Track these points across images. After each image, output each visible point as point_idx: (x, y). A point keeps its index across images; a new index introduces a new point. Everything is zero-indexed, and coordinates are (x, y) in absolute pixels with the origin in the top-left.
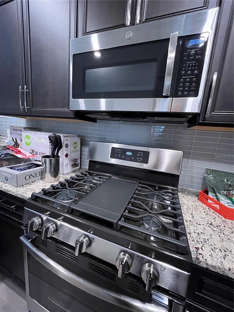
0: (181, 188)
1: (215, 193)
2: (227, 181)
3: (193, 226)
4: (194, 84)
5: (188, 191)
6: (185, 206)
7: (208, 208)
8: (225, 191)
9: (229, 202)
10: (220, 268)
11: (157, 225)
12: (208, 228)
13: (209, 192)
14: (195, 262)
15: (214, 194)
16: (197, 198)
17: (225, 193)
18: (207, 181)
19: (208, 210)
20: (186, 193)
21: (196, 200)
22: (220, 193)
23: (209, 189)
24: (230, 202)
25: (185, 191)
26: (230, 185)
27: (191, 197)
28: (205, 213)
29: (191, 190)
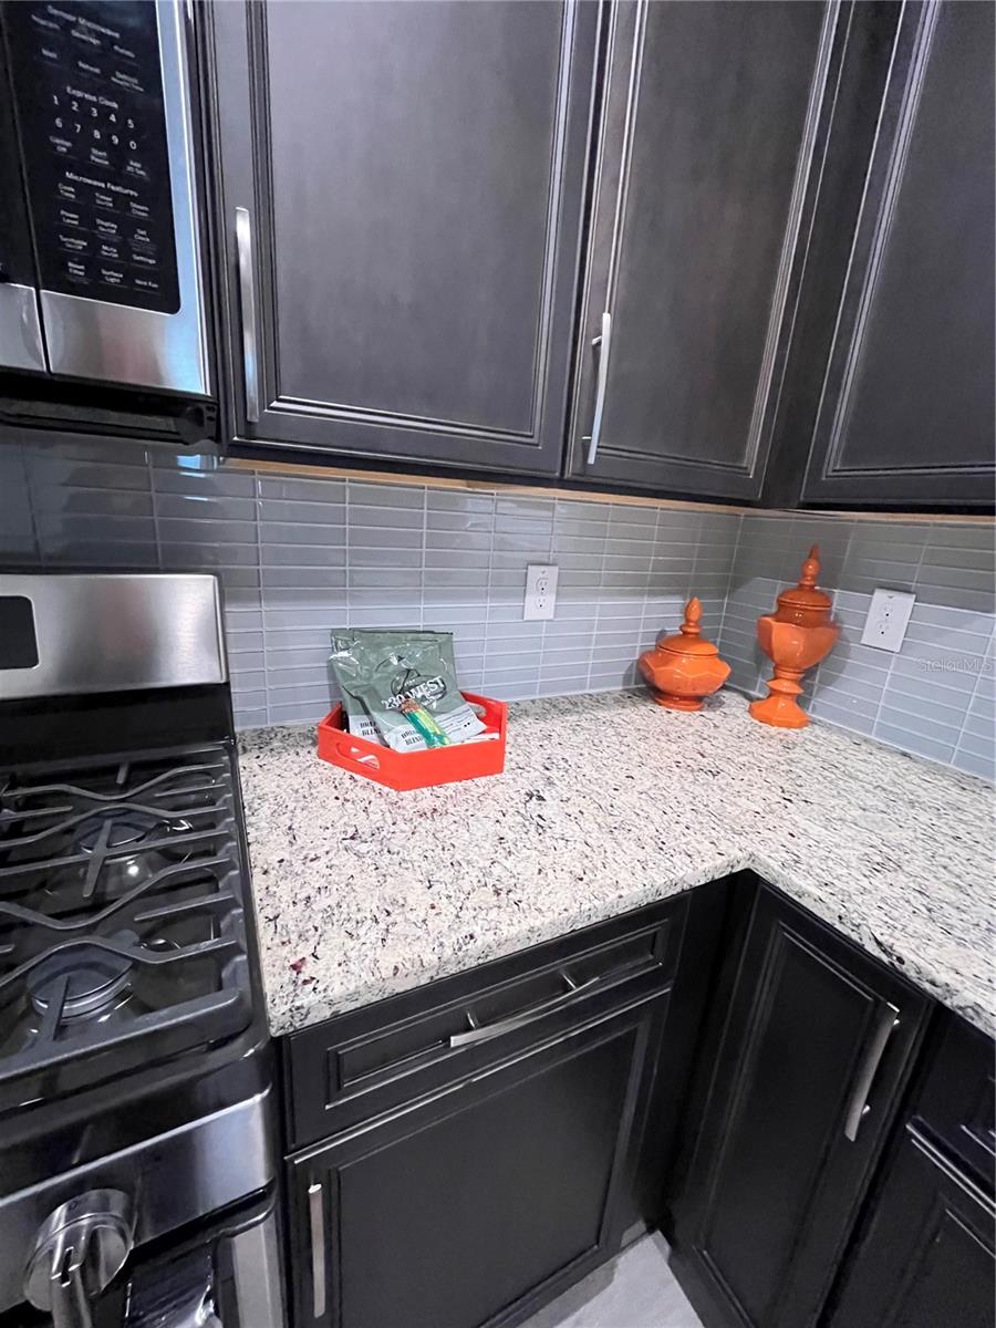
0: (255, 730)
1: (367, 712)
2: (400, 659)
3: (290, 877)
4: (141, 235)
5: (285, 732)
6: (266, 804)
7: (352, 778)
8: (395, 696)
9: (408, 731)
10: (369, 987)
11: (110, 976)
12: (345, 856)
13: (350, 717)
14: (291, 1024)
15: (366, 719)
16: (314, 751)
17: (396, 701)
18: (339, 675)
19: (348, 783)
20: (276, 744)
21: (308, 764)
22: (382, 709)
23: (350, 706)
24: (410, 727)
25: (273, 735)
26: (409, 671)
27: (293, 757)
28: (339, 802)
29: (296, 727)
